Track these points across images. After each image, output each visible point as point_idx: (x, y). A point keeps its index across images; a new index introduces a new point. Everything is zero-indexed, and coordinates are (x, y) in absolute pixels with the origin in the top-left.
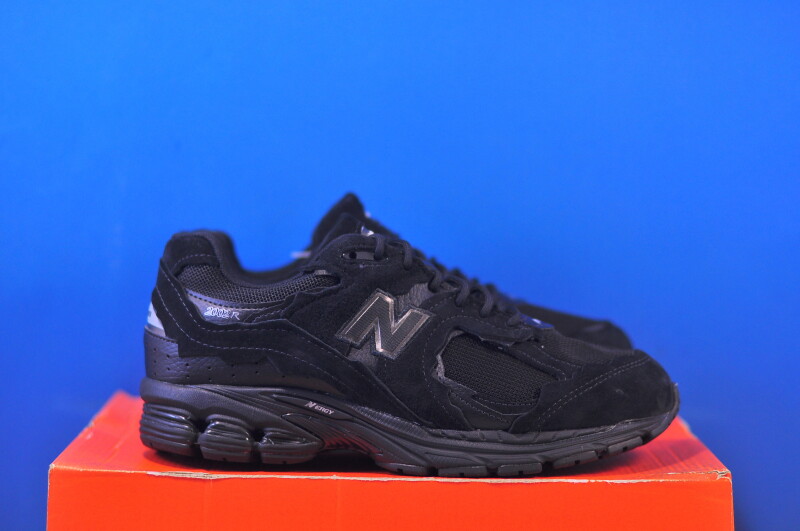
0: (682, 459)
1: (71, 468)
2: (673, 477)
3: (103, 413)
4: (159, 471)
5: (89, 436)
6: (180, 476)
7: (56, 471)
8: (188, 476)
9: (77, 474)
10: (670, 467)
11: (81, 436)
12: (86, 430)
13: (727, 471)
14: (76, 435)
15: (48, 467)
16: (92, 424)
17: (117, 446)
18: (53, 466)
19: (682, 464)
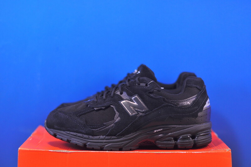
0: (216, 146)
1: (25, 149)
2: (213, 151)
3: (35, 132)
4: (52, 150)
5: (31, 139)
6: (59, 151)
7: (20, 150)
8: (62, 151)
9: (27, 151)
10: (212, 148)
11: (28, 139)
12: (30, 137)
13: (230, 149)
14: (27, 139)
15: (18, 149)
16: (32, 135)
17: (39, 142)
18: (19, 149)
19: (215, 147)
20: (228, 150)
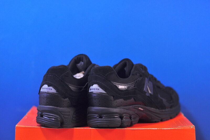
1: (21, 126)
2: (179, 127)
3: (30, 112)
12: (25, 116)
15: (15, 126)
20: (193, 127)
